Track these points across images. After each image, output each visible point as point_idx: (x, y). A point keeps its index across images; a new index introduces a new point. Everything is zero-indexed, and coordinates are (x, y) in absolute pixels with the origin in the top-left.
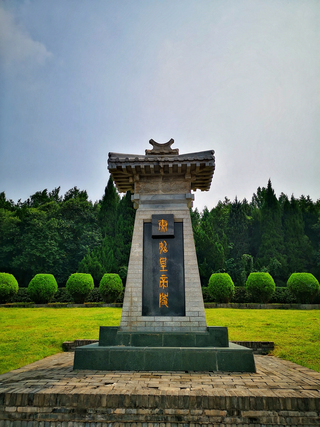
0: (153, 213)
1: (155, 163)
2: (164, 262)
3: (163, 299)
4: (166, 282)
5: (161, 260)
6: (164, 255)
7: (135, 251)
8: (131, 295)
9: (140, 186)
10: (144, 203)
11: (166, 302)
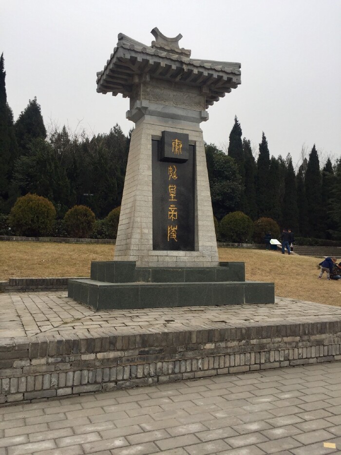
0: (163, 129)
1: (178, 65)
2: (174, 191)
3: (172, 231)
4: (174, 213)
5: (171, 188)
6: (173, 182)
7: (144, 174)
8: (141, 225)
9: (148, 90)
10: (152, 113)
11: (175, 235)
